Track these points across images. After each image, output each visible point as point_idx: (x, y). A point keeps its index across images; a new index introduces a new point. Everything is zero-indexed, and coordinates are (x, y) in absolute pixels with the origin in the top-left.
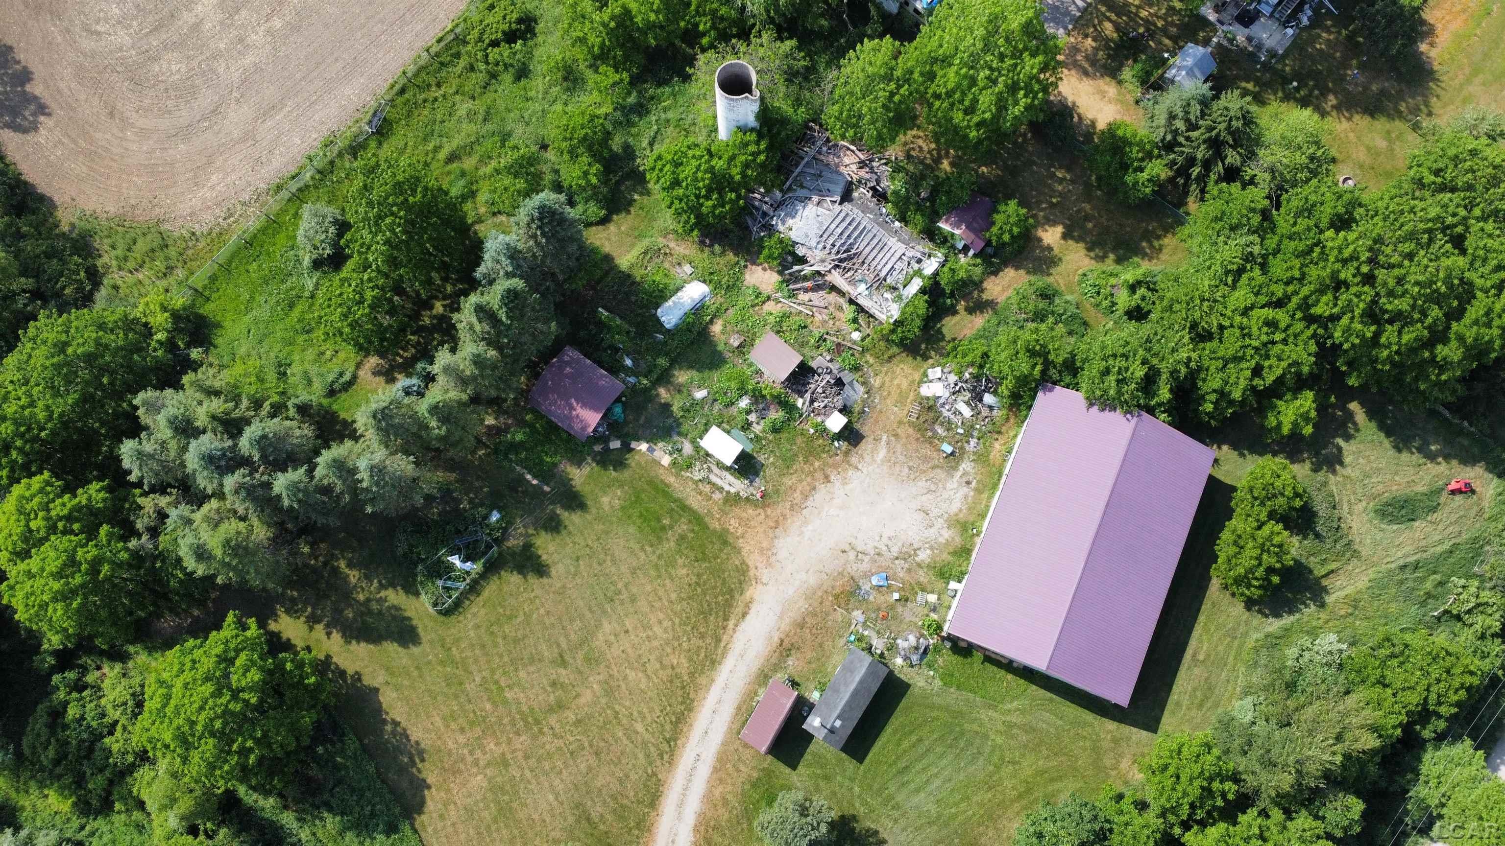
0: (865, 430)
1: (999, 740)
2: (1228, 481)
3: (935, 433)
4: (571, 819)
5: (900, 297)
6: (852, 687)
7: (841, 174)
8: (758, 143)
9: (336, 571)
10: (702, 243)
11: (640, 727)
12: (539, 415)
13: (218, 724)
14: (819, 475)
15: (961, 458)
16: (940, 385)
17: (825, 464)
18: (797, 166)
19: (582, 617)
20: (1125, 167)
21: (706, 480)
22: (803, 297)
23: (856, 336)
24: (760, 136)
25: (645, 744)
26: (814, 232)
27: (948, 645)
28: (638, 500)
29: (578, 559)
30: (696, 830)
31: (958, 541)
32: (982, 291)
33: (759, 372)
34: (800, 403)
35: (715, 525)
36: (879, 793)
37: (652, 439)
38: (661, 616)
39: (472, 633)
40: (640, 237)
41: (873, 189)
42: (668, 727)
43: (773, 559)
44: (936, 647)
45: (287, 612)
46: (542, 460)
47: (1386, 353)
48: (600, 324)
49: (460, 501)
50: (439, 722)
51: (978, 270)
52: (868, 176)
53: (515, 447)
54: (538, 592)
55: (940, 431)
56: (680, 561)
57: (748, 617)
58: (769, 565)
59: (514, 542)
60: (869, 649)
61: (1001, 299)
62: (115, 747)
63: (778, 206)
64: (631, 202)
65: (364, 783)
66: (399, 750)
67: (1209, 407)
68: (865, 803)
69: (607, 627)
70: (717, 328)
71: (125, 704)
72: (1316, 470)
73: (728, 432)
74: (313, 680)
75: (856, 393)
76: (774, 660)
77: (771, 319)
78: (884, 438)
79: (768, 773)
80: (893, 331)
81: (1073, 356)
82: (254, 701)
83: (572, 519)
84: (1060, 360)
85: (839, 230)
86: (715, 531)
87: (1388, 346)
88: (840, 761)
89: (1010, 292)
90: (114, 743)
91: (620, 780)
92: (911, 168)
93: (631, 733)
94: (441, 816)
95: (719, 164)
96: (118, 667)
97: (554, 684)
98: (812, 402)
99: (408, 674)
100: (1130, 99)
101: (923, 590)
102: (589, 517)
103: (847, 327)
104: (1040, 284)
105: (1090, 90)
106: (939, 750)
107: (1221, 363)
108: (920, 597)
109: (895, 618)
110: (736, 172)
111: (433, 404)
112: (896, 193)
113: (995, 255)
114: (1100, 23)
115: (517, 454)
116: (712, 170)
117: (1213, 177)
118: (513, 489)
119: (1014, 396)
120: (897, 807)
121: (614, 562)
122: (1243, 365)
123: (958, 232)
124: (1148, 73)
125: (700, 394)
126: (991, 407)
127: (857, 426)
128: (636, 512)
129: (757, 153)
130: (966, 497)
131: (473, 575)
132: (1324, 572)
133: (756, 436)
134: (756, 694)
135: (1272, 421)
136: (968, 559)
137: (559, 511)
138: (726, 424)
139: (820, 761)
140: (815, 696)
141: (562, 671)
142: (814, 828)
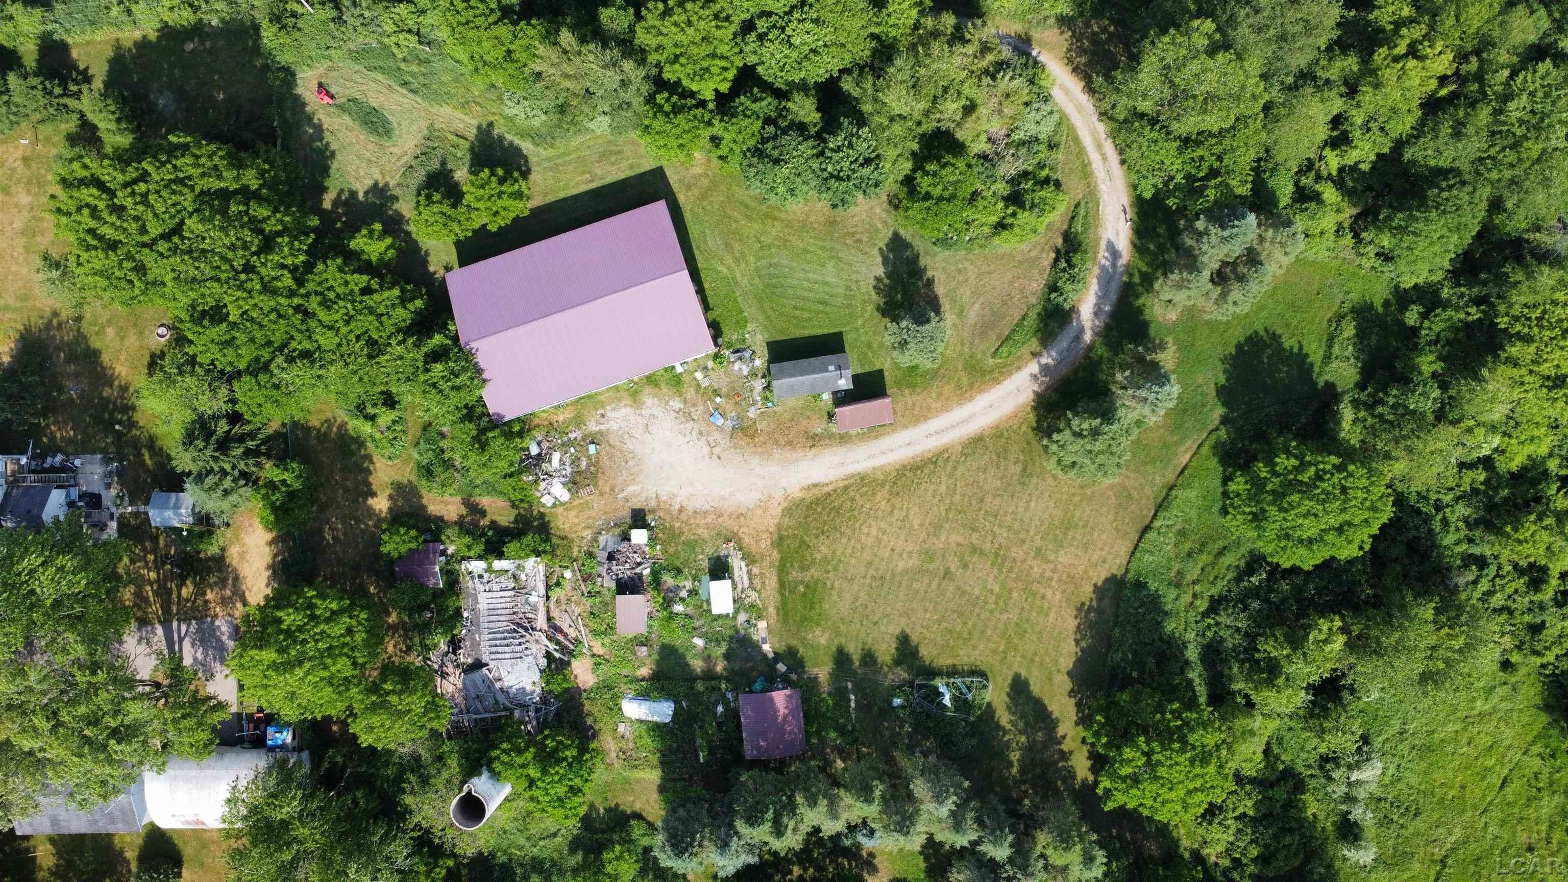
0: (626, 514)
1: (752, 259)
2: (453, 249)
3: (588, 466)
4: (1034, 480)
5: (519, 567)
6: (800, 378)
7: (464, 684)
8: (498, 758)
9: (1023, 771)
10: (594, 736)
11: (943, 489)
12: (808, 735)
13: (1176, 746)
14: (683, 517)
15: (591, 434)
16: (553, 490)
17: (672, 519)
18: (483, 719)
19: (909, 587)
20: (291, 495)
21: (752, 586)
22: (572, 633)
23: (568, 574)
24: (490, 761)
25: (950, 476)
26: (521, 665)
27: (720, 341)
28: (804, 619)
29: (875, 623)
30: (971, 399)
31: (647, 390)
32: (462, 516)
33: (650, 616)
34: (646, 572)
35: (776, 555)
36: (850, 306)
37: (756, 647)
38: (863, 538)
39: (981, 647)
40: (627, 781)
41: (454, 653)
42: (926, 471)
43: (764, 499)
44: (728, 348)
45: (1074, 777)
46: (835, 705)
47: (287, 219)
48: (711, 752)
49: (908, 734)
50: (1052, 615)
51: (449, 532)
52: (449, 664)
53: (841, 731)
54: (919, 630)
55: (584, 464)
56: (818, 557)
57: (816, 481)
58: (770, 497)
59: (903, 674)
60: (768, 387)
61: (458, 499)
62: (1250, 803)
63: (524, 706)
64: (609, 810)
65: (1129, 628)
66: (1091, 625)
67: (419, 303)
68: (864, 311)
69: (901, 566)
70: (644, 672)
71: (1220, 824)
72: (395, 198)
73: (708, 601)
74: (1098, 718)
75: (607, 540)
76: (827, 441)
77: (607, 641)
78: (620, 496)
79: (899, 384)
80: (544, 552)
81: (462, 420)
82: (1142, 739)
83: (854, 650)
84: (471, 426)
85: (507, 649)
86: (779, 552)
87: (281, 221)
88: (853, 347)
89: (447, 497)
90: (1247, 806)
91: (984, 472)
92: (417, 640)
93: (951, 492)
94: (1104, 562)
95: (534, 773)
96: (1205, 852)
97: (965, 566)
98: (639, 564)
99: (1041, 663)
100: (229, 533)
101: (699, 386)
102: (843, 641)
103: (567, 586)
104: (423, 482)
105: (246, 565)
106: (790, 292)
107: (384, 318)
108: (705, 383)
109: (733, 389)
110: (529, 755)
111: (865, 806)
112: (445, 633)
113: (429, 530)
114: (187, 600)
115: (845, 726)
116: (544, 772)
117: (248, 428)
118: (869, 707)
119: (521, 434)
120: (848, 288)
121: (857, 599)
122: (371, 303)
123: (437, 569)
124: (201, 536)
125: (699, 642)
126: (539, 444)
127: (629, 521)
128: (813, 614)
129: (506, 752)
130: (614, 409)
131: (946, 680)
132: (462, 141)
133: (694, 580)
134: (858, 434)
135: (391, 253)
136: (653, 375)
137: (857, 663)
138: (704, 607)
139: (863, 359)
140: (826, 396)
141: (953, 568)
142: (908, 329)
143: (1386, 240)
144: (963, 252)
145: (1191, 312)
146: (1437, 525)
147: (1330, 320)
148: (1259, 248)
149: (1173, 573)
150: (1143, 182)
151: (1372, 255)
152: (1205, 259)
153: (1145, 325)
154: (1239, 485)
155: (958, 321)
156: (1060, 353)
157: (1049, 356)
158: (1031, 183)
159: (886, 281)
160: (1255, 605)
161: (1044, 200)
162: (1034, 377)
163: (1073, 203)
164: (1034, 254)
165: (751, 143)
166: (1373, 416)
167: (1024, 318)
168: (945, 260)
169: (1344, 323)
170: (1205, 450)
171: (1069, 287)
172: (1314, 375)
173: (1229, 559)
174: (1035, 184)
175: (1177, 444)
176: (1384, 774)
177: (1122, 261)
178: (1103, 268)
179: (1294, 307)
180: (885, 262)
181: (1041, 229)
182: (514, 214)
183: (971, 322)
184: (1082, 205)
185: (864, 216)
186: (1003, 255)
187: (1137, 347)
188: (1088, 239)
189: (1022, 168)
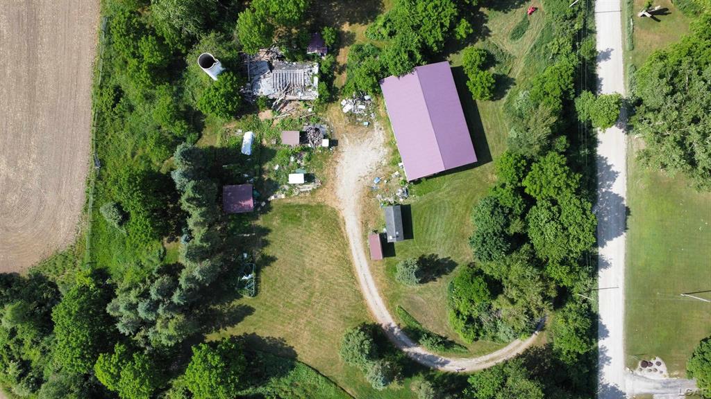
0: (336, 137)
1: (448, 199)
2: (459, 65)
3: (358, 121)
4: (342, 322)
5: (315, 88)
6: (393, 219)
7: (263, 61)
8: (229, 75)
9: (211, 310)
10: (237, 119)
11: (340, 281)
12: (233, 214)
13: (219, 380)
14: (333, 163)
15: (373, 123)
16: (348, 105)
17: (333, 158)
18: (247, 70)
19: (297, 263)
21: (301, 192)
22: (283, 111)
23: (310, 110)
24: (228, 72)
25: (346, 284)
26: (270, 87)
27: (412, 183)
28: (285, 215)
29: (281, 247)
30: (380, 296)
31: (391, 150)
32: (339, 63)
33: (289, 146)
34: (309, 145)
35: (314, 204)
36: (425, 243)
37: (273, 194)
38: (320, 244)
39: (268, 294)
40: (216, 132)
41: (277, 58)
42: (348, 274)
43: (340, 200)
44: (408, 187)
45: (207, 334)
46: (245, 227)
48: (227, 171)
49: (231, 259)
50: (281, 327)
51: (332, 58)
52: (272, 55)
53: (234, 229)
54: (277, 266)
55: (359, 119)
56: (312, 223)
57: (346, 223)
58: (340, 203)
59: (258, 258)
60: (390, 204)
61: (346, 62)
63: (252, 88)
64: (203, 124)
65: (273, 361)
66: (275, 344)
67: (436, 49)
68: (423, 249)
69: (307, 260)
70: (265, 142)
72: (484, 40)
73: (295, 172)
74: (234, 346)
75: (325, 128)
76: (364, 230)
77: (279, 126)
78: (344, 135)
79: (388, 263)
80: (321, 100)
81: (382, 66)
82: (223, 365)
83: (269, 237)
84: (379, 70)
85: (278, 81)
86: (315, 206)
88: (407, 243)
89: (347, 58)
91: (347, 300)
92: (284, 41)
93: (339, 284)
94: (304, 352)
95: (222, 91)
96: (171, 390)
97: (305, 289)
98: (313, 142)
99: (259, 321)
101: (392, 173)
102: (274, 232)
103: (305, 110)
104: (354, 47)
106: (433, 216)
107: (429, 33)
108: (393, 176)
109: (390, 188)
110: (230, 89)
111: (199, 239)
112: (286, 54)
113: (333, 49)
115: (236, 231)
116: (223, 96)
118: (244, 243)
119: (374, 92)
120: (433, 242)
121: (293, 239)
122: (437, 27)
123: (316, 51)
125: (277, 167)
126: (369, 100)
127: (333, 139)
128: (287, 219)
129: (232, 79)
130: (383, 134)
131: (254, 278)
132: (508, 71)
133: (305, 166)
134: (367, 244)
135: (459, 37)
136: (398, 152)
137: (264, 238)
138: (292, 170)
139: (401, 248)
140: (385, 230)
141: (304, 283)
142: (413, 268)
144: (447, 295)
149: (297, 383)
150: (475, 379)
153: (410, 376)
155: (416, 291)
156: (399, 337)
157: (398, 332)
159: (436, 259)
161: (469, 333)
162: (389, 325)
163: (467, 346)
164: (445, 327)
165: (501, 203)
167: (416, 322)
168: (444, 287)
171: (429, 342)
174: (477, 329)
175: (355, 387)
177: (439, 367)
178: (437, 358)
180: (444, 260)
181: (456, 331)
182: (474, 93)
183: (415, 297)
184: (466, 350)
185: (466, 251)
186: (445, 313)
187: (401, 372)
188: (450, 352)
189: (484, 324)
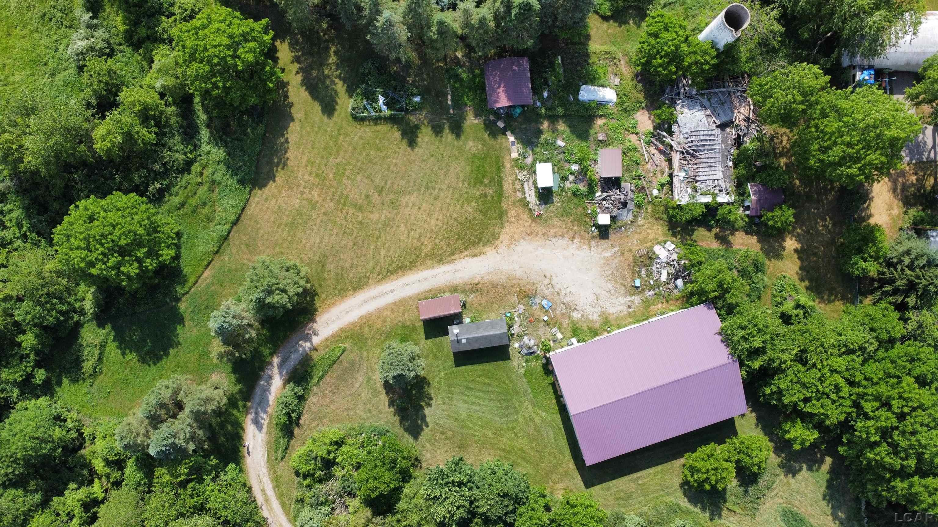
0: (612, 236)
1: (521, 420)
2: (739, 430)
3: (640, 271)
4: (316, 258)
5: (694, 197)
6: (486, 334)
7: (732, 113)
8: (713, 58)
9: (327, 49)
10: (637, 75)
11: (383, 253)
12: (482, 75)
13: (216, 60)
14: (571, 233)
15: (638, 294)
16: (666, 253)
17: (579, 232)
18: (718, 87)
19: (408, 181)
20: (860, 251)
21: (522, 183)
22: (652, 150)
23: (655, 192)
24: (717, 56)
25: (378, 262)
26: (691, 126)
27: (544, 361)
28: (484, 159)
29: (432, 155)
30: (361, 318)
31: (597, 325)
32: (732, 235)
33: (596, 162)
34: (598, 194)
35: (505, 206)
36: (450, 385)
37: (518, 139)
38: (441, 217)
39: (356, 138)
40: (613, 43)
41: (739, 136)
42: (394, 265)
43: (512, 246)
44: (538, 356)
45: (290, 44)
46: (462, 97)
47: (871, 456)
48: (552, 64)
49: (409, 76)
50: (304, 161)
51: (741, 223)
52: (743, 127)
53: (457, 78)
54: (401, 151)
55: (643, 272)
56: (473, 204)
57: (475, 259)
58: (508, 247)
59: (413, 119)
60: (510, 327)
61: (735, 247)
62: (164, 25)
63: (689, 97)
64: (626, 22)
65: (249, 151)
66: (277, 153)
67: (768, 391)
68: (439, 383)
69: (414, 197)
70: (600, 122)
71: (186, 10)
72: (780, 466)
73: (554, 172)
74: (271, 85)
75: (626, 217)
76: (467, 287)
77: (628, 144)
78: (616, 249)
79: (414, 329)
80: (673, 208)
81: (737, 305)
82: (240, 68)
83: (448, 136)
84: (730, 301)
85: (702, 138)
86: (502, 208)
87: (876, 454)
88: (448, 356)
89: (744, 249)
90: (165, 22)
91: (352, 265)
92: (767, 145)
93: (377, 250)
94: (266, 199)
95: (684, 47)
97: (367, 196)
98: (604, 199)
99: (313, 126)
100: (900, 224)
101: (560, 329)
102: (456, 143)
103: (656, 184)
104: (761, 259)
105: (887, 200)
106: (492, 396)
107: (795, 380)
108: (555, 330)
109: (535, 326)
110: (688, 60)
111: (444, 19)
112: (746, 149)
113: (756, 225)
114: (930, 175)
115: (455, 82)
116: (678, 47)
117: (892, 299)
118: (437, 95)
119: (692, 294)
120: (450, 399)
121: (446, 174)
122: (804, 391)
123: (753, 197)
124: (922, 221)
125: (560, 143)
126: (676, 287)
127: (611, 231)
128: (478, 163)
129: (707, 63)
130: (622, 311)
131: (382, 114)
132: (730, 508)
133: (564, 187)
134: (444, 293)
135: (787, 426)
136: (593, 337)
137: (446, 126)
138: (557, 168)
139: (440, 347)
140: (467, 320)
141: (376, 195)
142: (408, 370)
143: (57, 433)
144: (367, 424)
145: (201, 380)
146: (26, 224)
147: (101, 373)
148: (149, 428)
149: (217, 190)
150: (235, 475)
151: (69, 421)
152: (188, 421)
153: (235, 370)
154: (167, 254)
155: (370, 374)
156: (296, 351)
157: (304, 348)
158: (317, 475)
159: (423, 404)
160: (157, 167)
161: (307, 462)
162: (315, 333)
163: (286, 459)
164: (315, 423)
165: (522, 509)
166: (69, 303)
167: (322, 377)
168: (380, 419)
169: (91, 371)
170: (192, 279)
171: (290, 399)
172: (113, 333)
173: (176, 200)
174: (313, 475)
175: (213, 284)
176: (67, 46)
177: (251, 416)
178: (265, 412)
179: (127, 383)
180: (424, 418)
181: (309, 442)
182: (695, 454)
183: (361, 374)
184: (279, 458)
185: (439, 451)
186: (337, 422)
187: (240, 356)
188: (276, 432)
189: (322, 486)
